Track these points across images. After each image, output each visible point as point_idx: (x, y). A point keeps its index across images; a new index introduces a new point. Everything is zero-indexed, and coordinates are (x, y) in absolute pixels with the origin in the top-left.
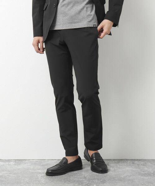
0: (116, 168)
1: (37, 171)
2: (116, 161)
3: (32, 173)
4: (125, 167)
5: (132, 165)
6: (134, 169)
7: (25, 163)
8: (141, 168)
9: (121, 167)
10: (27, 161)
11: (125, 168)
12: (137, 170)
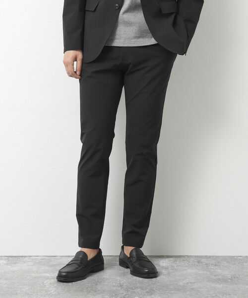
0: (171, 271)
1: (43, 275)
2: (171, 259)
3: (35, 277)
4: (187, 268)
5: (197, 266)
6: (200, 272)
7: (25, 262)
8: (212, 270)
9: (179, 268)
10: (26, 259)
11: (186, 270)
12: (205, 273)
